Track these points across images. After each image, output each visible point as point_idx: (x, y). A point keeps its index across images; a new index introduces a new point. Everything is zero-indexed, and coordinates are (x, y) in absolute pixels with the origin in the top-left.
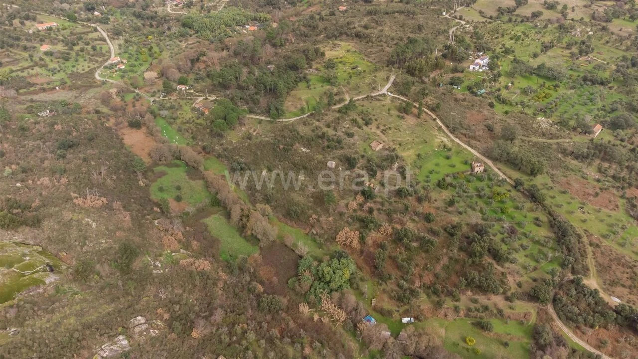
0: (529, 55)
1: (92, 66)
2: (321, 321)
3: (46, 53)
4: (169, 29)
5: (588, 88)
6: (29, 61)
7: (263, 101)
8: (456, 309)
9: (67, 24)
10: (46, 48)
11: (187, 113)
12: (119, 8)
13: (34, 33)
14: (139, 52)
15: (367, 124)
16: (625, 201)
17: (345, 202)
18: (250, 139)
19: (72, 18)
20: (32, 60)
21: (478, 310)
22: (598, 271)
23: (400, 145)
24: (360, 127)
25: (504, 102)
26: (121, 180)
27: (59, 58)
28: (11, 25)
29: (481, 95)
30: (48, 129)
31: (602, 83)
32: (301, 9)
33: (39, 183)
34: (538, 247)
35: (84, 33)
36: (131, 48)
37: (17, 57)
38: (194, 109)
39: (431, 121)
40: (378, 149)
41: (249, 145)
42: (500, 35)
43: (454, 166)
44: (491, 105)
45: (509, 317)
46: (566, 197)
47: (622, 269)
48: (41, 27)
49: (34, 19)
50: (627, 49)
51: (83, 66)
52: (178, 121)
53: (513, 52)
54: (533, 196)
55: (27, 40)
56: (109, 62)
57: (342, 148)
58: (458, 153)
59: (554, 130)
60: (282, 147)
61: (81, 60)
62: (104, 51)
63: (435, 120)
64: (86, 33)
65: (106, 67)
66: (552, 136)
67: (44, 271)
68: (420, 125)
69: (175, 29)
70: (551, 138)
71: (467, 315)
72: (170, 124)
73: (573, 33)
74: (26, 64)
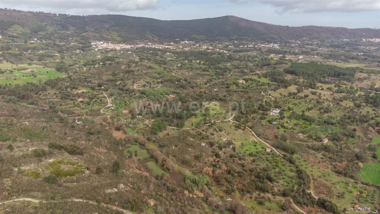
0: (301, 111)
1: (100, 107)
2: (193, 197)
3: (81, 102)
4: (135, 94)
5: (326, 126)
6: (73, 104)
7: (175, 121)
8: (251, 198)
9: (90, 91)
10: (80, 99)
11: (141, 126)
12: (112, 86)
13: (76, 94)
14: (120, 103)
15: (220, 131)
16: (332, 166)
17: (208, 159)
18: (168, 135)
19: (93, 89)
20: (74, 104)
21: (260, 198)
22: (314, 188)
23: (234, 140)
24: (217, 132)
25: (284, 127)
26: (112, 146)
27: (86, 104)
28: (66, 90)
29: (274, 124)
30: (82, 127)
31: (332, 124)
32: (196, 90)
33: (81, 143)
34: (290, 179)
35: (97, 94)
36: (117, 101)
37: (68, 103)
38: (144, 124)
39: (250, 132)
40: (224, 140)
41: (168, 137)
42: (287, 103)
43: (257, 149)
44: (278, 128)
45: (273, 201)
46: (306, 163)
47: (324, 188)
48: (79, 92)
49: (77, 89)
50: (348, 112)
51: (96, 107)
52: (137, 129)
53: (293, 109)
54: (291, 161)
55: (73, 96)
56: (107, 106)
57: (208, 139)
58: (260, 144)
59: (306, 139)
60: (182, 138)
61: (95, 105)
62: (105, 102)
63: (251, 132)
64: (98, 95)
65: (105, 108)
66: (304, 141)
67: (85, 168)
68: (245, 133)
69: (138, 95)
70: (304, 142)
71: (255, 200)
72: (133, 130)
73: (323, 105)
74: (72, 106)
